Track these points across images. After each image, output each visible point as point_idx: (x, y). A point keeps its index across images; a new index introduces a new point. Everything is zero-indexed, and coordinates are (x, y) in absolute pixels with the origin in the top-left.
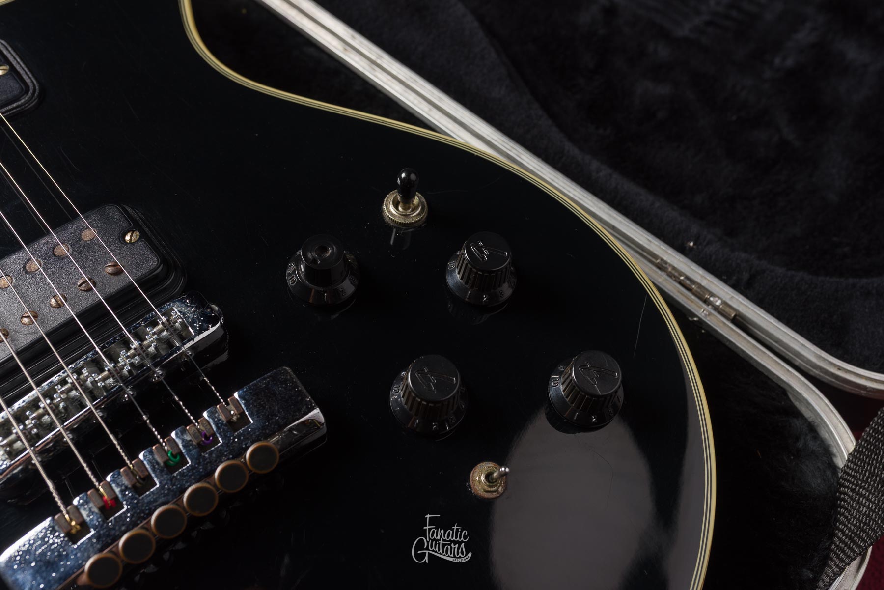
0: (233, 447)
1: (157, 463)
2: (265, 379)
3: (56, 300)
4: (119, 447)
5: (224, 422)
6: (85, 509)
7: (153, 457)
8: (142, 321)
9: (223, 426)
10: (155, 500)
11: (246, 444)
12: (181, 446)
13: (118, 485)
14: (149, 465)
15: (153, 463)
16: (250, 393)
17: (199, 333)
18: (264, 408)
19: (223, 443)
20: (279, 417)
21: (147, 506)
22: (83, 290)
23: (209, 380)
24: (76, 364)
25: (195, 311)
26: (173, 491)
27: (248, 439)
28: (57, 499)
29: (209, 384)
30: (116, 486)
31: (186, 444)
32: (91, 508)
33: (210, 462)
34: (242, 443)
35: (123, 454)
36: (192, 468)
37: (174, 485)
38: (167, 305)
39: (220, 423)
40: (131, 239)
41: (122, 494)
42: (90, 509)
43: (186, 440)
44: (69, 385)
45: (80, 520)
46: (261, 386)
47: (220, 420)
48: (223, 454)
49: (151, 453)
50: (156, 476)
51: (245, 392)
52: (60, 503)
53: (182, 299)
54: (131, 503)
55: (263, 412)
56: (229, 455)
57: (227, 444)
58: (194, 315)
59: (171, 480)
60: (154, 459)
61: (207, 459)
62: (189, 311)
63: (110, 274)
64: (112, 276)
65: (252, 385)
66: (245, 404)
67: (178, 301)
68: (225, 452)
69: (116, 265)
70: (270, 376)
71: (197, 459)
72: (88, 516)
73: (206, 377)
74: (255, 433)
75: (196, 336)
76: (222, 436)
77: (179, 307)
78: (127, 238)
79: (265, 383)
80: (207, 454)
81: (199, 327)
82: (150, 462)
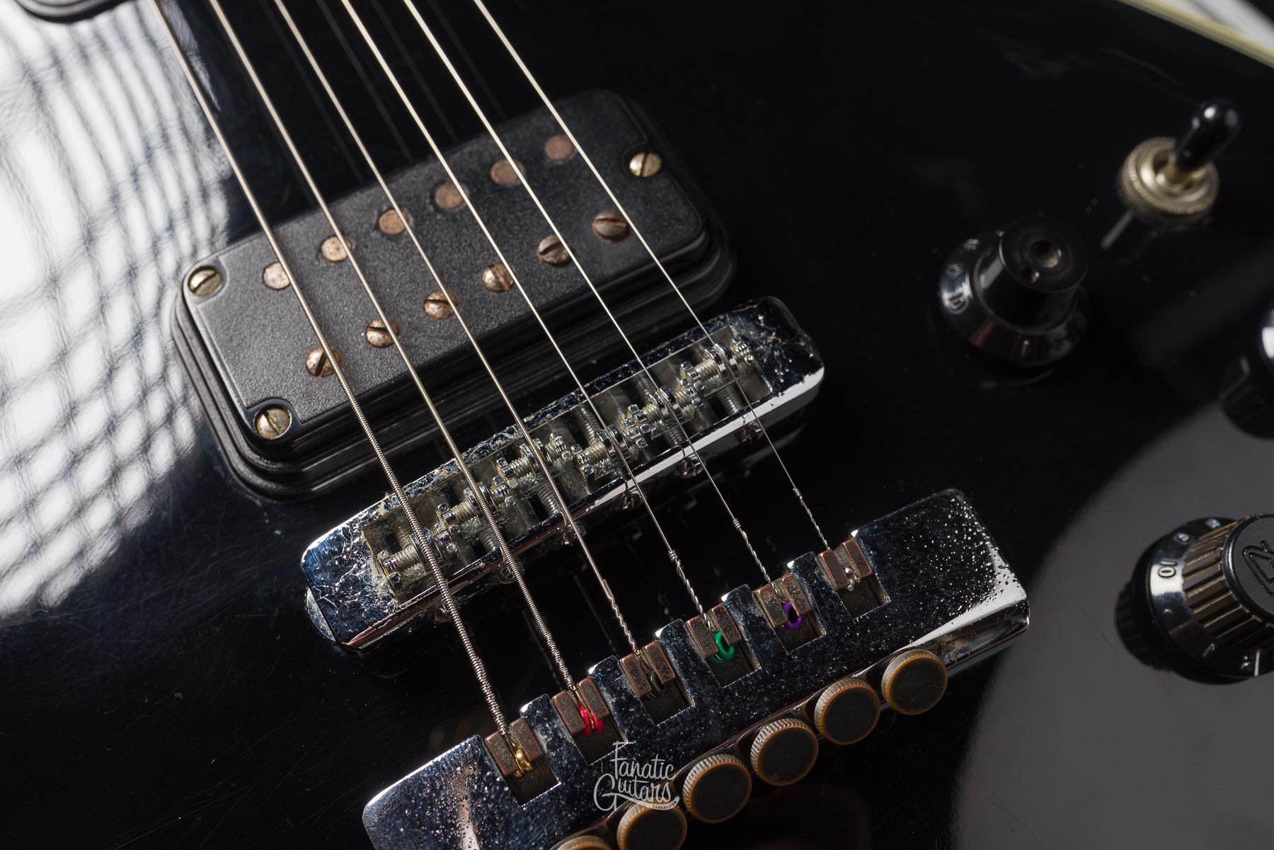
0: (850, 647)
1: (694, 655)
2: (917, 510)
3: (494, 273)
4: (616, 608)
5: (831, 588)
6: (545, 731)
7: (684, 641)
8: (668, 347)
9: (830, 600)
10: (688, 737)
11: (876, 647)
12: (742, 628)
13: (613, 690)
14: (675, 657)
15: (686, 655)
16: (886, 535)
17: (780, 388)
18: (916, 572)
19: (829, 635)
20: (947, 598)
21: (670, 746)
22: (549, 263)
23: (802, 494)
24: (536, 417)
25: (775, 342)
26: (723, 722)
27: (880, 635)
28: (490, 699)
29: (803, 503)
30: (607, 691)
31: (755, 625)
32: (558, 729)
33: (803, 673)
34: (868, 642)
35: (624, 626)
36: (764, 679)
37: (728, 710)
38: (719, 319)
39: (824, 591)
40: (642, 169)
41: (619, 712)
42: (555, 732)
43: (754, 616)
44: (524, 461)
45: (537, 754)
46: (908, 523)
47: (823, 583)
48: (830, 660)
49: (681, 632)
50: (691, 684)
51: (876, 531)
52: (495, 709)
53: (750, 311)
54: (637, 733)
55: (912, 582)
56: (842, 665)
57: (838, 638)
58: (773, 350)
59: (722, 699)
60: (687, 646)
61: (795, 665)
62: (763, 339)
63: (603, 236)
64: (608, 242)
65: (891, 519)
66: (877, 560)
67: (742, 314)
68: (834, 656)
69: (618, 218)
70: (926, 505)
71: (776, 661)
72: (551, 747)
73: (797, 487)
74: (896, 625)
75: (776, 394)
76: (826, 619)
77: (742, 327)
78: (635, 165)
79: (917, 520)
80: (795, 654)
81: (783, 377)
82: (679, 653)
